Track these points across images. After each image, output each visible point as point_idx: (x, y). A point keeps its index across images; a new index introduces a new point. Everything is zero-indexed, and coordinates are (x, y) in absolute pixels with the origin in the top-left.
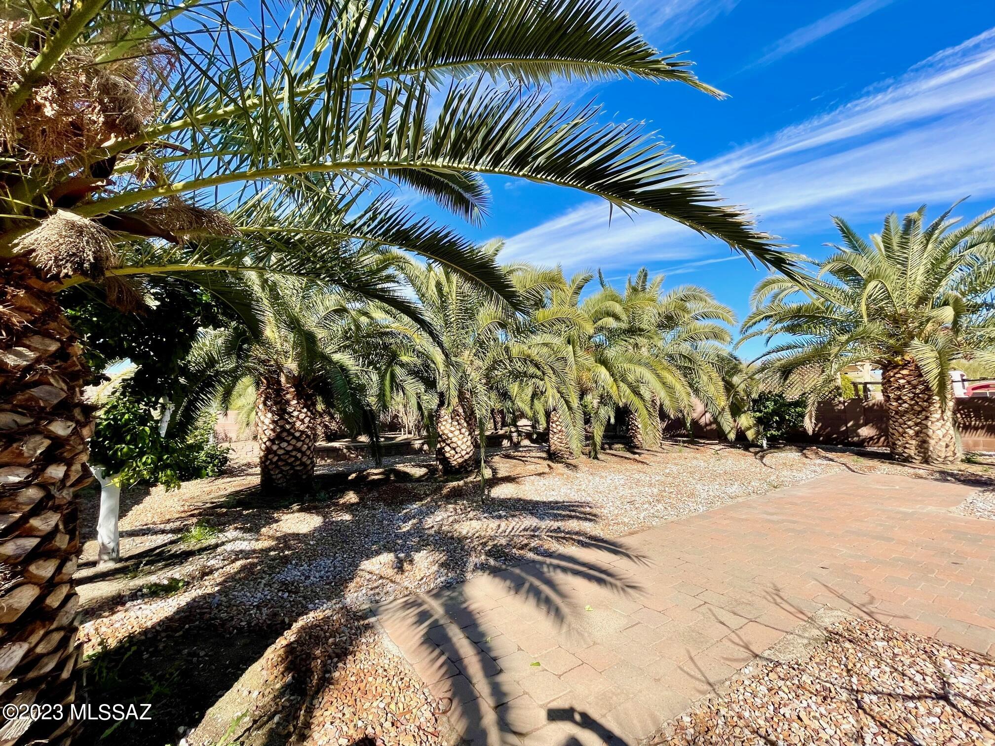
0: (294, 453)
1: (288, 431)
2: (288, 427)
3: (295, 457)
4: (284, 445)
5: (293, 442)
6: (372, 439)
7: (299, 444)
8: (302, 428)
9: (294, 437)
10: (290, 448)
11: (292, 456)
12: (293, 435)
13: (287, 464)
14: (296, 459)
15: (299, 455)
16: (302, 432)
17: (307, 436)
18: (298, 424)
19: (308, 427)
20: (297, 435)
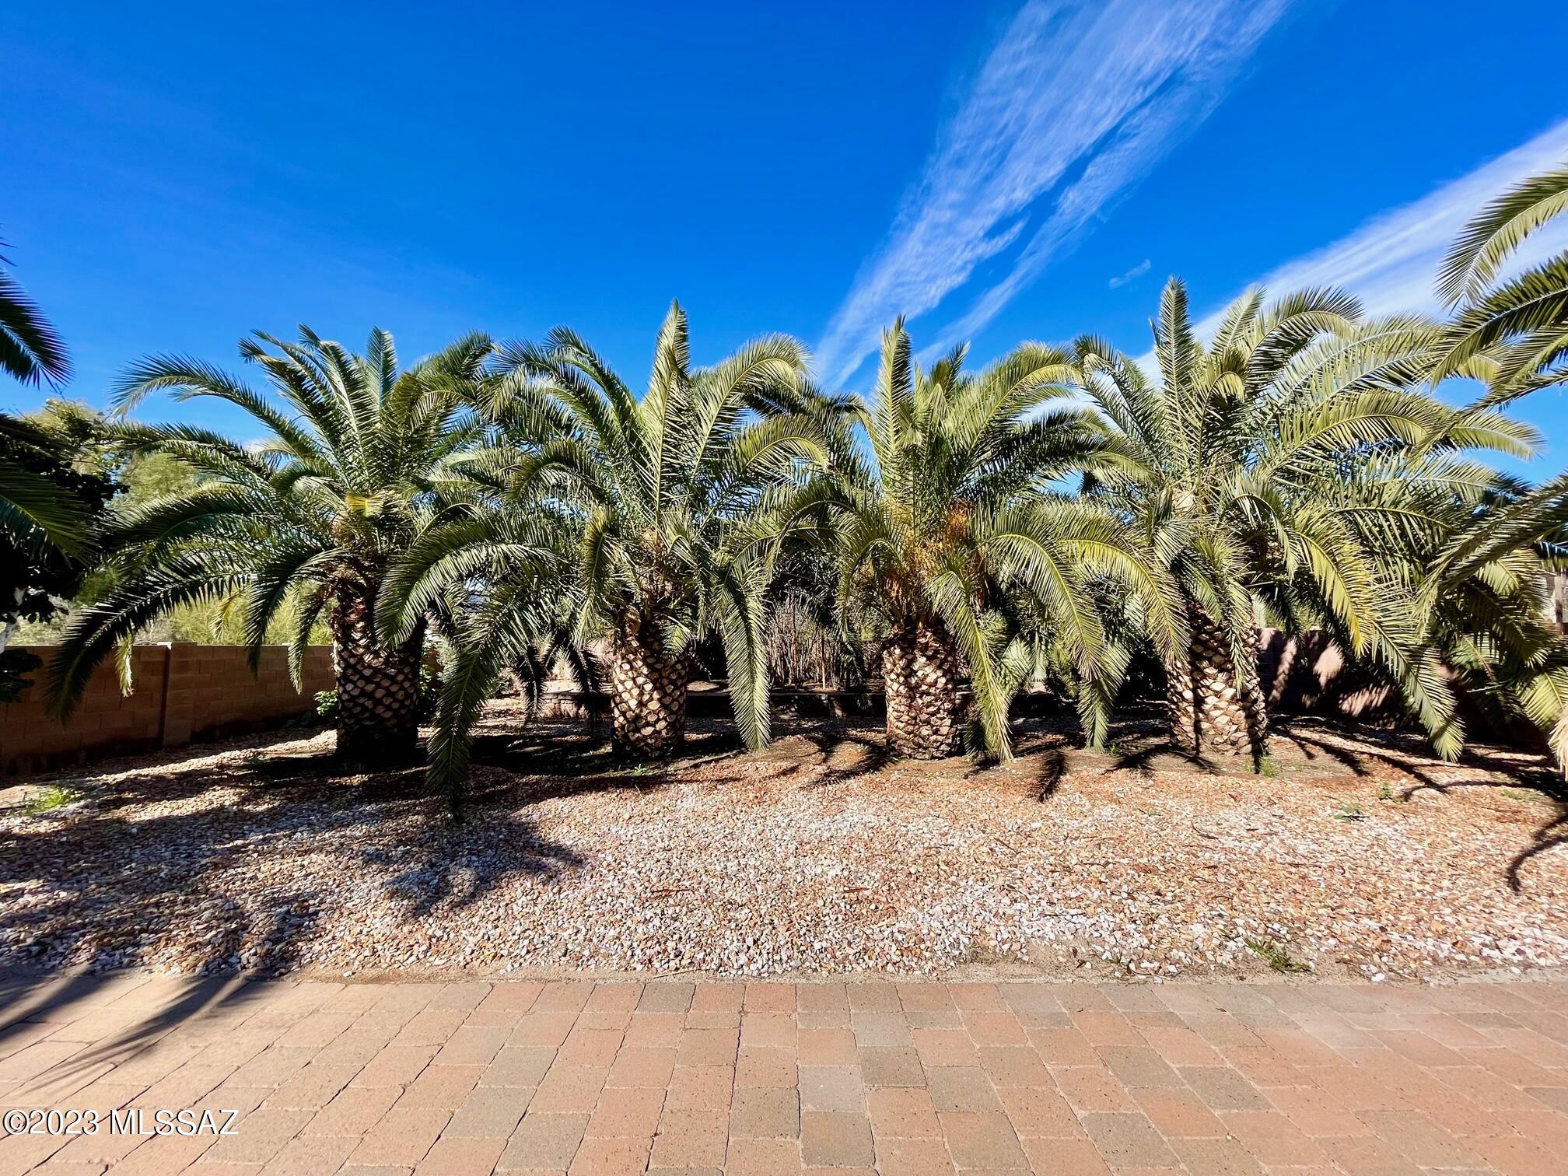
0: (361, 701)
1: (353, 667)
2: (352, 661)
3: (362, 705)
4: (349, 687)
5: (361, 684)
6: (585, 686)
7: (370, 687)
8: (375, 663)
9: (363, 677)
10: (356, 692)
11: (357, 705)
12: (359, 672)
13: (351, 716)
14: (364, 708)
15: (369, 704)
16: (376, 671)
17: (387, 676)
18: (367, 658)
19: (386, 661)
20: (367, 672)
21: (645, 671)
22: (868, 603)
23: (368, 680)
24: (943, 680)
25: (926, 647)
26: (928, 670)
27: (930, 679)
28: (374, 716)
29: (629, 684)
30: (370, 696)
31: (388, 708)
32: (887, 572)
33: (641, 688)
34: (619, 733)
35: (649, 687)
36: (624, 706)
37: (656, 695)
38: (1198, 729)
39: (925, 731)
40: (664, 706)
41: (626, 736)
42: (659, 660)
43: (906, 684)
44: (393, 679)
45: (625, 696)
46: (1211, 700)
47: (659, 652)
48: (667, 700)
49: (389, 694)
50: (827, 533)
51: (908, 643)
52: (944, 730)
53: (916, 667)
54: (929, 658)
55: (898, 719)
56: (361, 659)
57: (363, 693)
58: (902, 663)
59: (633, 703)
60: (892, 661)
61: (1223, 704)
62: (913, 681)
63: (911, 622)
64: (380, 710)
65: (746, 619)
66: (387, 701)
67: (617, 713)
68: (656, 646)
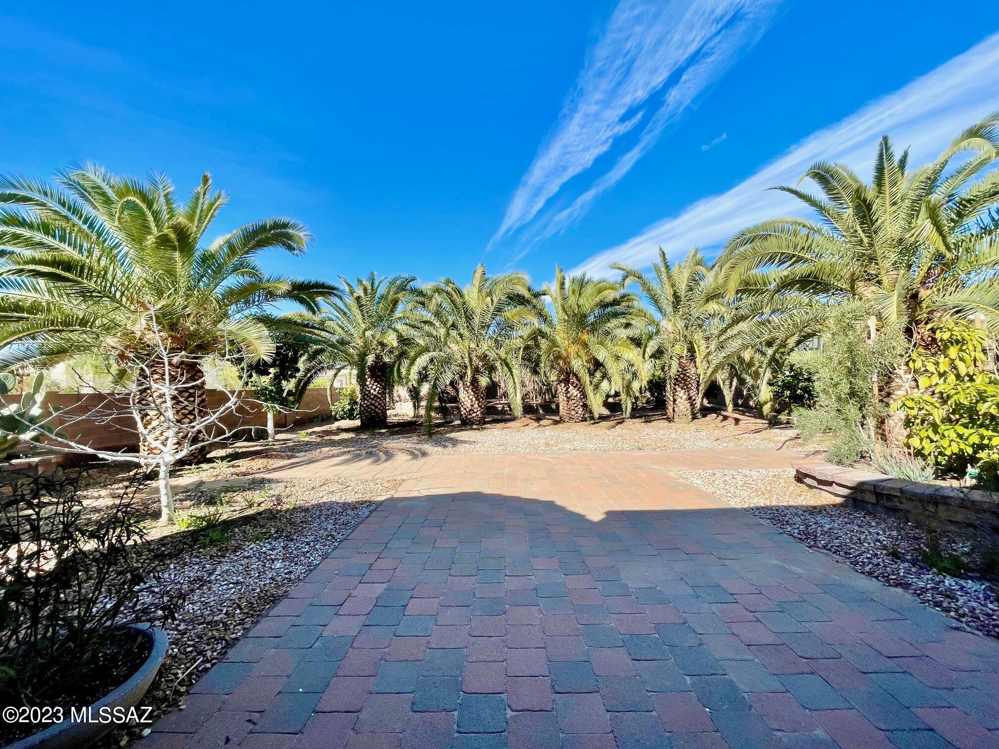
1: (367, 395)
4: (366, 402)
5: (370, 400)
7: (374, 402)
8: (375, 393)
9: (371, 398)
12: (369, 396)
14: (372, 409)
15: (373, 408)
16: (375, 395)
17: (378, 398)
18: (372, 391)
19: (378, 393)
20: (372, 397)
21: (472, 393)
22: (552, 367)
23: (373, 399)
24: (579, 395)
25: (573, 383)
26: (574, 391)
27: (575, 394)
28: (376, 412)
29: (467, 398)
30: (373, 405)
31: (379, 409)
32: (558, 357)
33: (471, 399)
34: (464, 416)
35: (474, 399)
36: (465, 407)
37: (476, 402)
38: (674, 411)
39: (573, 413)
40: (479, 406)
41: (466, 417)
42: (477, 390)
43: (566, 396)
44: (380, 398)
45: (466, 403)
46: (678, 400)
47: (477, 387)
48: (480, 404)
49: (380, 404)
50: (538, 346)
51: (567, 381)
52: (580, 412)
53: (569, 390)
54: (574, 387)
55: (564, 409)
56: (369, 392)
57: (371, 404)
58: (565, 389)
59: (469, 405)
60: (561, 388)
61: (682, 401)
62: (569, 395)
63: (568, 374)
64: (377, 410)
65: (512, 375)
66: (379, 407)
67: (462, 409)
68: (476, 385)
